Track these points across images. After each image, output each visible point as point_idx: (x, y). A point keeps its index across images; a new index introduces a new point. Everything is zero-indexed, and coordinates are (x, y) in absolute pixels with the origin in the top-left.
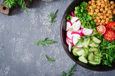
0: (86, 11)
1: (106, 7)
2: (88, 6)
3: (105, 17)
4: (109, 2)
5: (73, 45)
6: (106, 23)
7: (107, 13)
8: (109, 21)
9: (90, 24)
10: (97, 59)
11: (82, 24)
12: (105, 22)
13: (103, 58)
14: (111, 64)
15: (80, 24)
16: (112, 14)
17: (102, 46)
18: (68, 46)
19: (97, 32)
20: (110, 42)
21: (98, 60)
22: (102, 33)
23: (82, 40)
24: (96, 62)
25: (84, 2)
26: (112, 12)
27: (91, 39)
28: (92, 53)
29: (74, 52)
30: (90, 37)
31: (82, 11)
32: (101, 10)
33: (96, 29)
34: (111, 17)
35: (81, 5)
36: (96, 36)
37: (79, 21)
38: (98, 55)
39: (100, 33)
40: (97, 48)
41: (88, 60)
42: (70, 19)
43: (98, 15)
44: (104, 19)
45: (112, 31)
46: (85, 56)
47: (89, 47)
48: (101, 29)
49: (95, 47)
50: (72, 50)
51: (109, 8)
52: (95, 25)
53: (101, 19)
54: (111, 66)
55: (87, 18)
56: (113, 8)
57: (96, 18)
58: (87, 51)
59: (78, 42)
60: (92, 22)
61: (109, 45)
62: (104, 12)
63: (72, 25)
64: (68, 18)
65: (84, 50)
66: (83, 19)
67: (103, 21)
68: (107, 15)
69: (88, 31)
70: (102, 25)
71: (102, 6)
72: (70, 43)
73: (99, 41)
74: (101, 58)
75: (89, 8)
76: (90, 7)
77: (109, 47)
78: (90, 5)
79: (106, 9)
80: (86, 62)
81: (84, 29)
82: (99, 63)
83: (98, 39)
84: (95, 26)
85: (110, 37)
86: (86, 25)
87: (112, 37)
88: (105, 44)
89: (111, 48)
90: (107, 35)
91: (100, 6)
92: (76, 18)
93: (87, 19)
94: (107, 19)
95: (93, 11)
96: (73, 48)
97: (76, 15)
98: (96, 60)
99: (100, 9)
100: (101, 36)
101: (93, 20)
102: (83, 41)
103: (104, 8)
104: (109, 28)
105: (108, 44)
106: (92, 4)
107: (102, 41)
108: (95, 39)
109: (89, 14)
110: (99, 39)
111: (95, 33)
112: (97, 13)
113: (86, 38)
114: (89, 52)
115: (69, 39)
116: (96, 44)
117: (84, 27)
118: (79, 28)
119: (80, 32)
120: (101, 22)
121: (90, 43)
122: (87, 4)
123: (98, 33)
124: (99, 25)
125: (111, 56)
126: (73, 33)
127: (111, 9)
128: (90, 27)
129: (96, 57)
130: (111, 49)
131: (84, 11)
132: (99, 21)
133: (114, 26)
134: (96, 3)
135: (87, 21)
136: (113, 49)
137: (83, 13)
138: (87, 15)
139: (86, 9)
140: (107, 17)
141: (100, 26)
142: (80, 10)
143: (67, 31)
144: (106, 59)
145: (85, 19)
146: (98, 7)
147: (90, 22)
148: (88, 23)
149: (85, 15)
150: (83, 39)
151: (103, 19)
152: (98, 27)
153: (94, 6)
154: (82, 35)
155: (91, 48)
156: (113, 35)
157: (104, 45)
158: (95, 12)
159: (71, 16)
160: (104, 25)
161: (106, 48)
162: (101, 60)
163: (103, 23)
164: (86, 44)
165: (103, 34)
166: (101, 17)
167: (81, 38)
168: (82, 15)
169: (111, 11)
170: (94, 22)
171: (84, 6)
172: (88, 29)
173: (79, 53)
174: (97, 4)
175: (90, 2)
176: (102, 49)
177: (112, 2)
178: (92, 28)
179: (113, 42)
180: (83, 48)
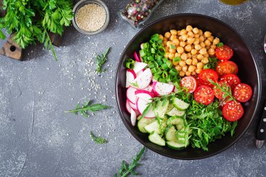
0: (160, 51)
1: (196, 43)
2: (165, 42)
3: (195, 61)
4: (201, 32)
5: (138, 114)
6: (198, 71)
7: (198, 53)
8: (202, 68)
9: (169, 74)
10: (181, 137)
11: (153, 74)
12: (195, 71)
13: (193, 136)
14: (207, 146)
15: (150, 75)
16: (208, 56)
17: (190, 113)
18: (129, 115)
19: (181, 89)
20: (205, 106)
21: (183, 139)
22: (189, 90)
23: (155, 103)
24: (181, 142)
25: (157, 35)
26: (207, 50)
28: (173, 128)
29: (140, 126)
30: (170, 98)
31: (153, 51)
32: (188, 48)
33: (180, 83)
34: (206, 61)
35: (151, 41)
36: (179, 96)
37: (148, 70)
38: (183, 130)
39: (187, 91)
40: (182, 117)
41: (166, 140)
42: (131, 66)
43: (182, 58)
44: (194, 64)
45: (207, 85)
46: (159, 132)
47: (168, 117)
48: (189, 83)
49: (178, 117)
50: (137, 121)
51: (203, 45)
52: (178, 75)
53: (188, 66)
54: (207, 149)
55: (163, 63)
56: (210, 44)
57: (179, 64)
58: (164, 124)
59: (148, 107)
60: (171, 71)
61: (203, 111)
62: (193, 52)
63: (135, 77)
64: (128, 65)
65: (159, 122)
66: (155, 66)
67: (191, 69)
69: (164, 88)
70: (191, 75)
71: (190, 41)
72: (134, 110)
73: (185, 106)
74: (189, 136)
75: (165, 46)
76: (168, 44)
77: (203, 116)
78: (168, 40)
79: (197, 47)
80: (162, 143)
81: (158, 84)
82: (186, 145)
83: (183, 102)
84: (177, 78)
85: (204, 97)
86: (162, 77)
87: (209, 98)
88: (197, 111)
89: (206, 118)
90: (198, 94)
91: (186, 41)
92: (143, 65)
93: (163, 66)
94: (199, 65)
95: (174, 51)
96: (139, 118)
97: (143, 58)
98: (180, 139)
99: (186, 47)
100: (188, 95)
101: (173, 66)
102: (156, 107)
103: (193, 45)
104: (203, 81)
105: (202, 109)
106: (171, 38)
107: (191, 104)
108: (177, 101)
109: (166, 55)
110: (185, 101)
111: (177, 91)
112: (181, 54)
113: (161, 100)
114: (167, 126)
115: (131, 104)
117: (158, 80)
118: (149, 82)
119: (150, 89)
120: (187, 70)
121: (169, 109)
122: (162, 37)
123: (183, 90)
124: (185, 76)
125: (207, 132)
126: (139, 91)
127: (206, 47)
128: (169, 80)
129: (181, 134)
130: (207, 119)
131: (156, 51)
132: (185, 68)
133: (211, 78)
134: (178, 36)
135: (162, 70)
136: (210, 119)
137: (155, 54)
138: (163, 57)
139: (160, 47)
140: (199, 61)
141: (186, 78)
142: (150, 49)
143: (127, 89)
144: (197, 138)
145: (160, 66)
146: (182, 44)
147: (168, 70)
148: (165, 72)
149: (159, 58)
150: (157, 102)
151: (192, 65)
152: (183, 79)
153: (176, 41)
154: (154, 94)
155: (170, 118)
156: (210, 93)
157: (194, 112)
158: (177, 52)
159: (135, 60)
160: (194, 76)
161: (198, 117)
162: (190, 140)
163: (192, 72)
164: (161, 111)
165: (191, 92)
166: (189, 62)
167: (153, 101)
168: (154, 57)
169: (205, 50)
170: (175, 71)
171: (156, 42)
172: (165, 84)
173: (149, 128)
174: (180, 38)
175: (167, 34)
176: (191, 120)
177: (207, 34)
178: (172, 81)
179: (210, 106)
180: (156, 118)
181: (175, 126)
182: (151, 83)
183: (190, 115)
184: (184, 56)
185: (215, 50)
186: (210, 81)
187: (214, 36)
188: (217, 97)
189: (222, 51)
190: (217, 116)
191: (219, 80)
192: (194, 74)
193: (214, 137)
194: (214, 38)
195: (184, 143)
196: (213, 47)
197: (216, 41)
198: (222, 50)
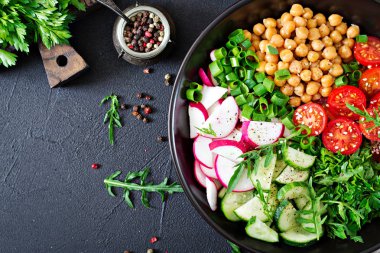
0: (249, 62)
1: (314, 37)
2: (256, 43)
3: (317, 73)
5: (220, 186)
6: (325, 92)
7: (322, 58)
8: (332, 86)
9: (270, 102)
10: (307, 221)
11: (240, 107)
12: (319, 92)
13: (330, 215)
15: (235, 108)
16: (339, 60)
17: (319, 174)
18: (203, 190)
19: (297, 129)
20: (347, 157)
21: (311, 225)
22: (313, 130)
23: (250, 164)
24: (308, 231)
25: (240, 31)
26: (337, 51)
27: (280, 157)
28: (290, 205)
29: (227, 208)
30: (277, 148)
31: (235, 63)
32: (301, 50)
33: (293, 119)
34: (337, 70)
35: (229, 44)
36: (294, 143)
37: (230, 99)
38: (309, 208)
39: (309, 132)
40: (305, 184)
41: (279, 231)
42: (197, 95)
43: (292, 70)
44: (316, 78)
45: (345, 117)
46: (265, 218)
47: (278, 186)
48: (311, 119)
49: (297, 184)
50: (219, 201)
52: (288, 105)
53: (304, 84)
55: (257, 83)
56: (340, 38)
57: (287, 82)
58: (272, 201)
59: (237, 171)
60: (274, 98)
61: (343, 167)
62: (312, 56)
63: (206, 116)
64: (191, 94)
65: (262, 198)
66: (243, 92)
67: (311, 89)
68: (324, 64)
69: (265, 132)
70: (313, 101)
72: (211, 179)
73: (308, 161)
74: (322, 217)
75: (257, 50)
76: (263, 45)
77: (344, 177)
78: (261, 38)
79: (316, 45)
80: (273, 237)
81: (253, 124)
82: (317, 236)
83: (302, 154)
84: (286, 110)
85: (343, 141)
86: (258, 111)
87: (352, 141)
88: (331, 168)
89: (351, 179)
90: (331, 135)
92: (220, 91)
93: (258, 90)
94: (326, 80)
95: (275, 59)
96: (222, 194)
97: (217, 78)
98: (305, 225)
99: (297, 49)
100: (311, 139)
101: (277, 89)
102: (252, 169)
103: (308, 41)
104: (338, 110)
105: (341, 164)
106: (267, 35)
107: (319, 156)
108: (292, 154)
109: (261, 68)
110: (306, 151)
111: (290, 135)
112: (290, 63)
113: (262, 155)
114: (279, 204)
115: (202, 167)
116: (299, 169)
117: (252, 118)
118: (234, 122)
119: (238, 136)
120: (305, 92)
121: (279, 171)
122: (248, 34)
123: (300, 131)
124: (302, 103)
125: (357, 208)
126: (217, 143)
127: (334, 44)
128: (272, 115)
129: (306, 217)
130: (353, 182)
131: (241, 62)
132: (299, 90)
133: (351, 102)
134: (278, 29)
135: (257, 97)
136: (359, 181)
137: (238, 69)
138: (256, 72)
139: (248, 53)
140: (325, 73)
141: (304, 107)
142: (228, 60)
143: (194, 140)
144: (338, 219)
145: (251, 91)
147: (268, 96)
148: (263, 101)
149: (248, 74)
150: (253, 161)
151: (312, 80)
152: (299, 110)
153: (276, 40)
154: (247, 145)
155: (283, 188)
156: (354, 132)
157: (327, 171)
158: (280, 60)
159: (202, 83)
160: (316, 102)
161: (336, 179)
162: (325, 226)
163: (313, 96)
164: (263, 176)
165: (317, 133)
166: (305, 75)
167: (246, 159)
168: (239, 74)
169: (333, 49)
170: (282, 96)
171: (239, 45)
172: (265, 123)
173: (244, 212)
174: (282, 31)
175: (258, 28)
176: (322, 186)
177: (334, 19)
178: (277, 117)
179: (355, 156)
180: (255, 191)
181: (293, 202)
182: (239, 124)
183: (319, 178)
184: (296, 66)
185: (352, 49)
186: (351, 107)
187: (348, 22)
188: (368, 137)
189: (367, 49)
190: (371, 173)
191: (368, 105)
192: (317, 97)
193: (370, 214)
194: (349, 26)
195: (315, 233)
196: (348, 42)
197: (353, 31)
198: (366, 46)
